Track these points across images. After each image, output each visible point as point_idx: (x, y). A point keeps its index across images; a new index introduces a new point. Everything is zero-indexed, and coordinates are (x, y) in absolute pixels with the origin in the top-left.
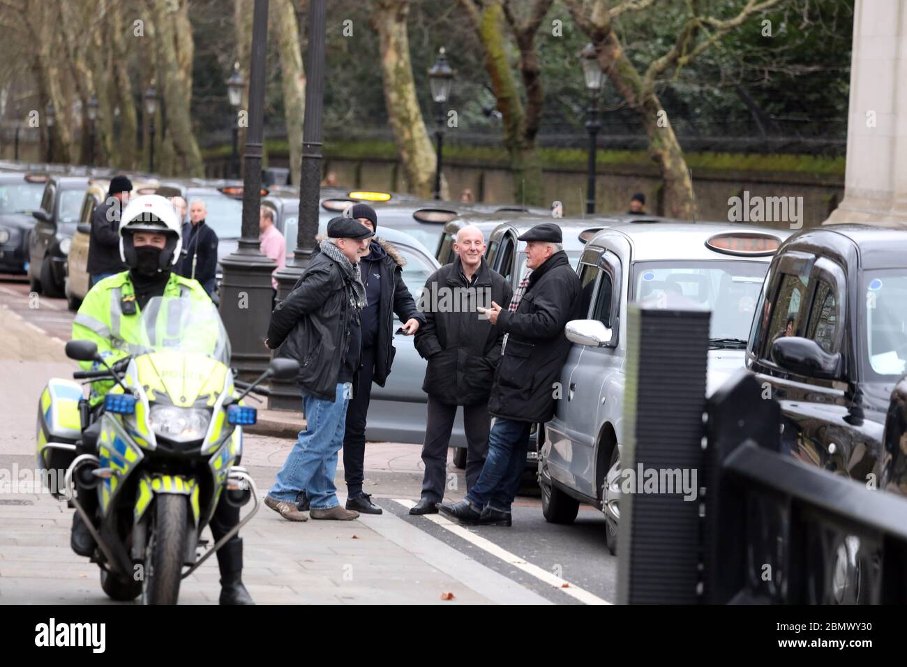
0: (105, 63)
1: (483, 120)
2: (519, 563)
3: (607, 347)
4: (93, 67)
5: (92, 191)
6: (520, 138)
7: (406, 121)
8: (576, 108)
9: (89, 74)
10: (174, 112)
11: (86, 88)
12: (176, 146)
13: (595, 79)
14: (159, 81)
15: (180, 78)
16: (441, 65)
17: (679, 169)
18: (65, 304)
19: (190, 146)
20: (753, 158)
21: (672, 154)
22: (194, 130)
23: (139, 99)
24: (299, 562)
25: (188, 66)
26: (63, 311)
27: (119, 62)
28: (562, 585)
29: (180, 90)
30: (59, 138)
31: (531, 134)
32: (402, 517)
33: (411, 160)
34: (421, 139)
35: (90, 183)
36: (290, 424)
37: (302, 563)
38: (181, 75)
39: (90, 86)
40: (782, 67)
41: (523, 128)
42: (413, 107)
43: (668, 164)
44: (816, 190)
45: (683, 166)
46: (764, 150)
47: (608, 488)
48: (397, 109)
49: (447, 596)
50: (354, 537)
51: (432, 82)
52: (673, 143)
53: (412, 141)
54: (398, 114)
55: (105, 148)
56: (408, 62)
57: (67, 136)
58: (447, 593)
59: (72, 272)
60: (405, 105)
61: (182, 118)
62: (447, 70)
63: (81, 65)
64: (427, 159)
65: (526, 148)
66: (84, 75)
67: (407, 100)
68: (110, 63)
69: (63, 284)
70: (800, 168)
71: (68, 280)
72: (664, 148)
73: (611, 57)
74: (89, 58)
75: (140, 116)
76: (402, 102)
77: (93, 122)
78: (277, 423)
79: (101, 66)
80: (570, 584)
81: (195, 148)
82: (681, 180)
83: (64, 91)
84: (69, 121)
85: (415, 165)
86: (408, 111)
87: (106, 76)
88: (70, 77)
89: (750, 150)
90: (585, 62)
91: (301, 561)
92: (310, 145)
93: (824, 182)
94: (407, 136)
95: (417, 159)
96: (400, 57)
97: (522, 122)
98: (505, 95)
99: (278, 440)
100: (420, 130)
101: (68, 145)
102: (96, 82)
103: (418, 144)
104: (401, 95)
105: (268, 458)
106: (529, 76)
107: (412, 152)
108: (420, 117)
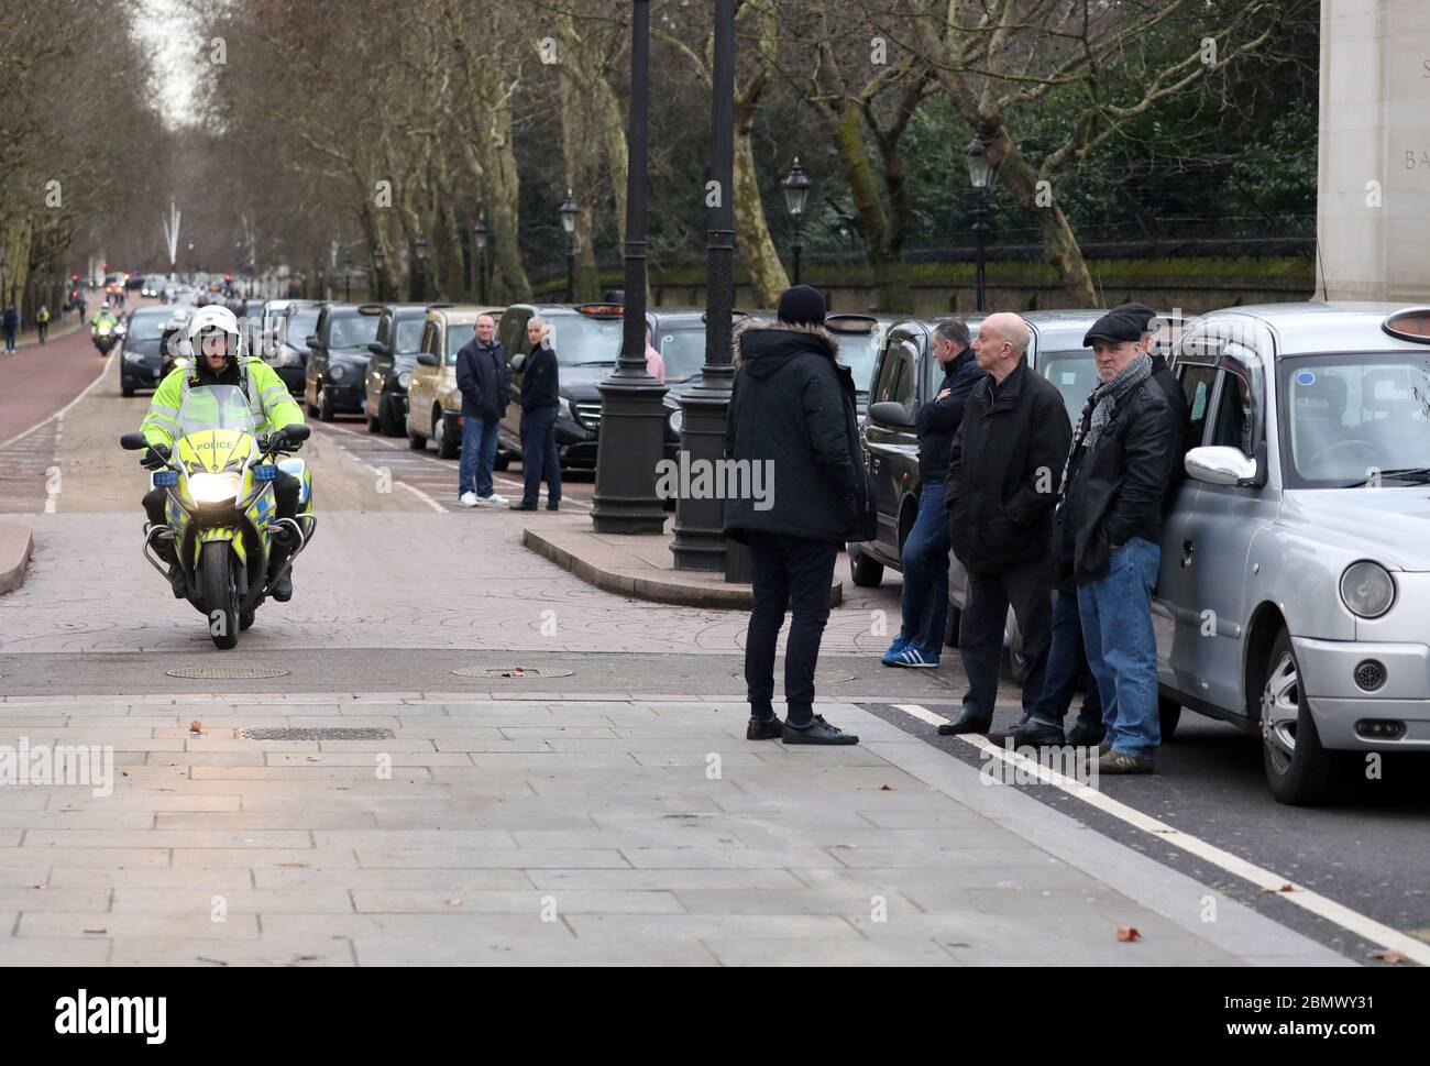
0: (431, 207)
1: (824, 240)
2: (1165, 832)
3: (1250, 486)
4: (419, 210)
5: (431, 319)
6: (885, 250)
7: (754, 239)
8: (927, 222)
9: (416, 217)
10: (504, 246)
11: (413, 230)
12: (505, 280)
13: (981, 177)
14: (486, 217)
15: (507, 212)
16: (796, 175)
17: (1081, 273)
18: (406, 443)
19: (521, 280)
20: (1138, 263)
21: (1072, 257)
22: (523, 264)
23: (466, 237)
24: (826, 849)
25: (514, 202)
26: (405, 450)
27: (445, 203)
28: (1280, 888)
29: (509, 224)
30: (388, 282)
31: (897, 245)
32: (926, 739)
33: (761, 279)
34: (770, 257)
35: (428, 312)
36: (711, 590)
37: (831, 850)
38: (508, 210)
39: (417, 227)
40: (1197, 155)
41: (887, 239)
42: (760, 224)
43: (1068, 268)
44: (1216, 294)
45: (1085, 271)
46: (1149, 254)
47: (1273, 703)
48: (743, 227)
49: (1128, 935)
50: (885, 788)
51: (786, 192)
52: (1072, 244)
53: (760, 259)
54: (743, 233)
55: (433, 287)
56: (754, 176)
57: (395, 280)
58: (1127, 928)
59: (413, 408)
60: (752, 222)
61: (511, 250)
62: (804, 180)
63: (408, 208)
64: (777, 278)
65: (891, 261)
66: (411, 217)
67: (754, 218)
68: (435, 203)
69: (404, 420)
70: (1196, 271)
71: (409, 417)
72: (1063, 250)
73: (1002, 152)
74: (415, 201)
75: (466, 255)
76: (749, 219)
77: (421, 261)
78: (695, 588)
79: (426, 209)
80: (1294, 886)
81: (525, 281)
82: (1083, 285)
83: (391, 238)
84: (397, 267)
85: (764, 285)
86: (756, 229)
87: (433, 218)
88: (398, 221)
89: (1132, 256)
90: (969, 159)
91: (830, 847)
92: (719, 234)
93: (1226, 286)
94: (755, 254)
95: (766, 278)
96: (745, 172)
97: (886, 232)
98: (867, 204)
99: (697, 610)
100: (769, 247)
101: (397, 288)
102: (423, 223)
103: (767, 262)
104: (748, 213)
105: (696, 640)
106: (894, 183)
107: (761, 272)
108: (768, 235)
